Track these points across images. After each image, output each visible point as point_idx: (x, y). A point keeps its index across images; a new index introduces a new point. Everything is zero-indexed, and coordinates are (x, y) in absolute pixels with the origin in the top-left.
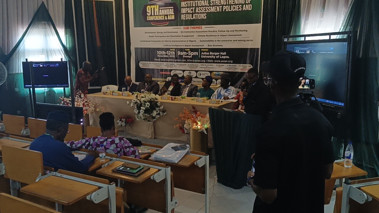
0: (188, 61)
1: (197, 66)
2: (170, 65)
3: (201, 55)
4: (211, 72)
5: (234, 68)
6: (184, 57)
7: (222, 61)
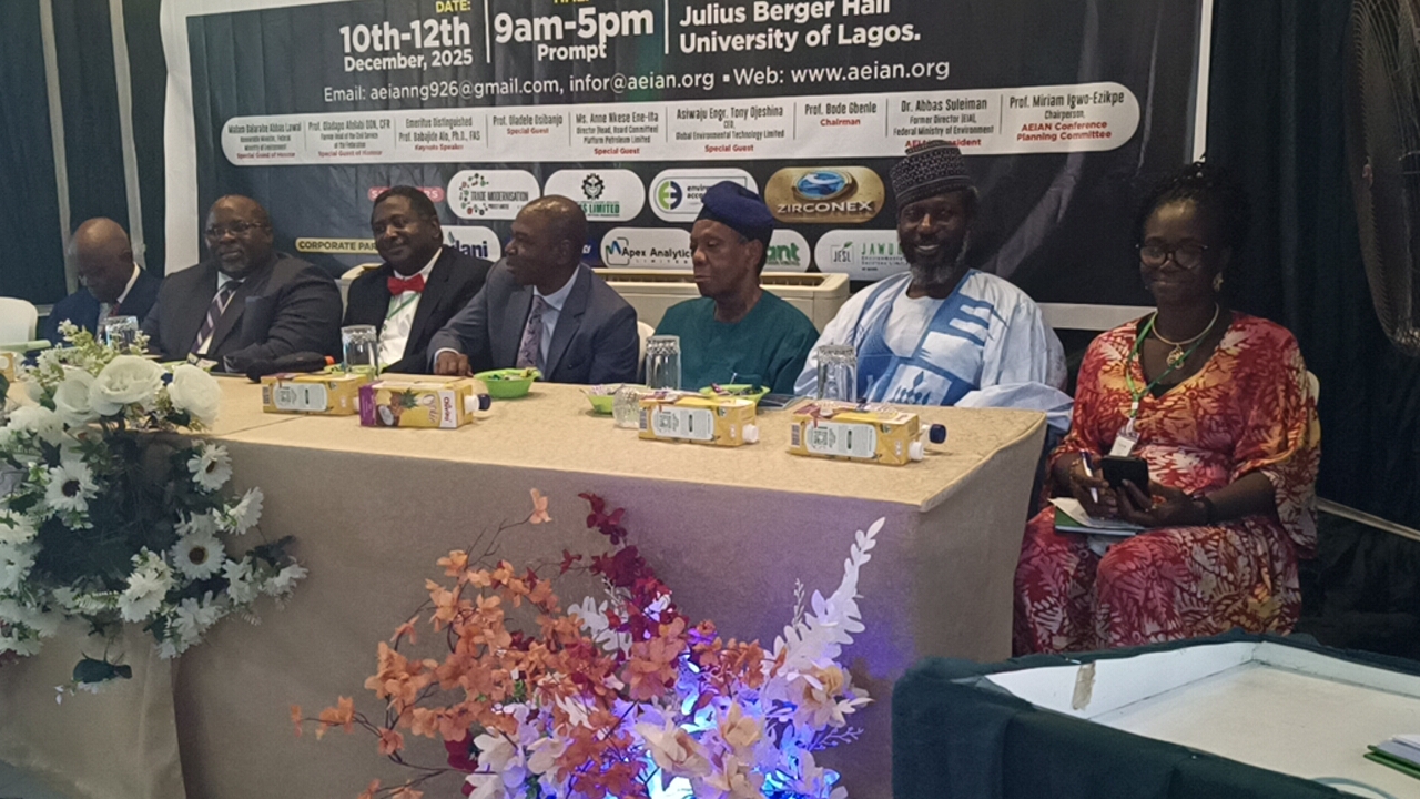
0: (575, 84)
1: (647, 122)
2: (438, 130)
3: (676, 31)
4: (763, 170)
5: (960, 125)
6: (541, 55)
7: (855, 73)
